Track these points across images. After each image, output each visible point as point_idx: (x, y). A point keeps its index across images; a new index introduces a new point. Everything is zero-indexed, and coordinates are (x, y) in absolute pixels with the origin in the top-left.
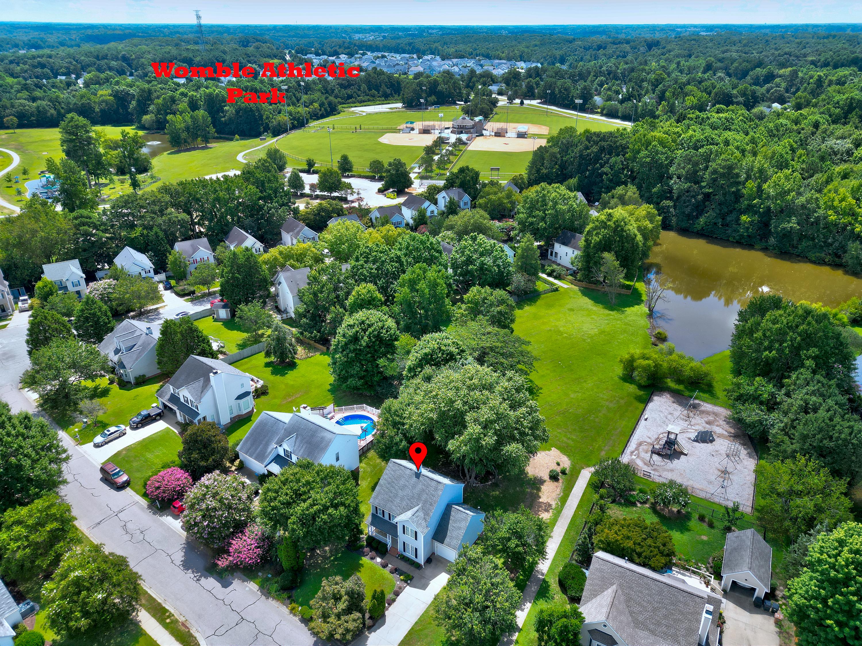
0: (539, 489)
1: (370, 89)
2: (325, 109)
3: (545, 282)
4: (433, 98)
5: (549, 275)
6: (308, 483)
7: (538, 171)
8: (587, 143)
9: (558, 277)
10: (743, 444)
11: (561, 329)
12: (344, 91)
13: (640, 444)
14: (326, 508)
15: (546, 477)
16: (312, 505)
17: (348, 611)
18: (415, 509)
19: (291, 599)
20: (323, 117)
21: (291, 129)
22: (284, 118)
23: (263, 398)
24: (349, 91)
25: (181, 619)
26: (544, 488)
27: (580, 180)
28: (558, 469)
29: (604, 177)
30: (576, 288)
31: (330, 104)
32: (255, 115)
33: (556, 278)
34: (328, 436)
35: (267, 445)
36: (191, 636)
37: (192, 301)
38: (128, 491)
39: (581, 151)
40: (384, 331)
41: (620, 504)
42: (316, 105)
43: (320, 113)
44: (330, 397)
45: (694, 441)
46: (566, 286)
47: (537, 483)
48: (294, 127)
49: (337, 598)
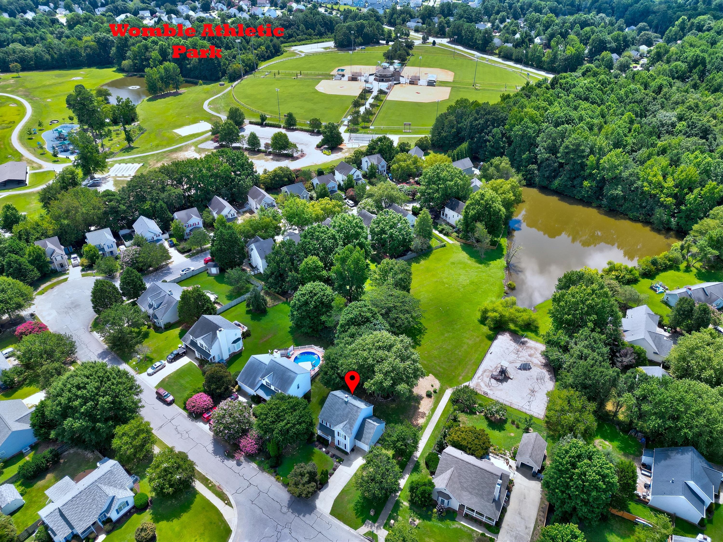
0: (419, 403)
1: (307, 29)
2: (271, 52)
3: (437, 238)
4: (360, 40)
5: (441, 232)
6: (284, 410)
7: (439, 133)
8: (476, 115)
9: (447, 234)
10: (548, 371)
11: (445, 280)
12: (285, 32)
13: (485, 371)
14: (294, 425)
15: (424, 395)
16: (286, 424)
17: (309, 482)
18: (345, 423)
19: (276, 474)
20: (269, 58)
21: (244, 75)
22: (238, 65)
23: (248, 339)
24: (290, 31)
25: (217, 484)
26: (422, 402)
27: (470, 144)
28: (432, 390)
29: (488, 143)
30: (458, 244)
31: (274, 46)
32: (214, 63)
33: (445, 235)
34: (293, 375)
35: (255, 378)
36: (224, 493)
37: (190, 257)
38: (174, 405)
39: (471, 122)
40: (325, 297)
41: (466, 413)
42: (263, 48)
43: (267, 55)
44: (290, 337)
45: (520, 369)
46: (451, 242)
47: (418, 399)
48: (247, 73)
49: (302, 475)
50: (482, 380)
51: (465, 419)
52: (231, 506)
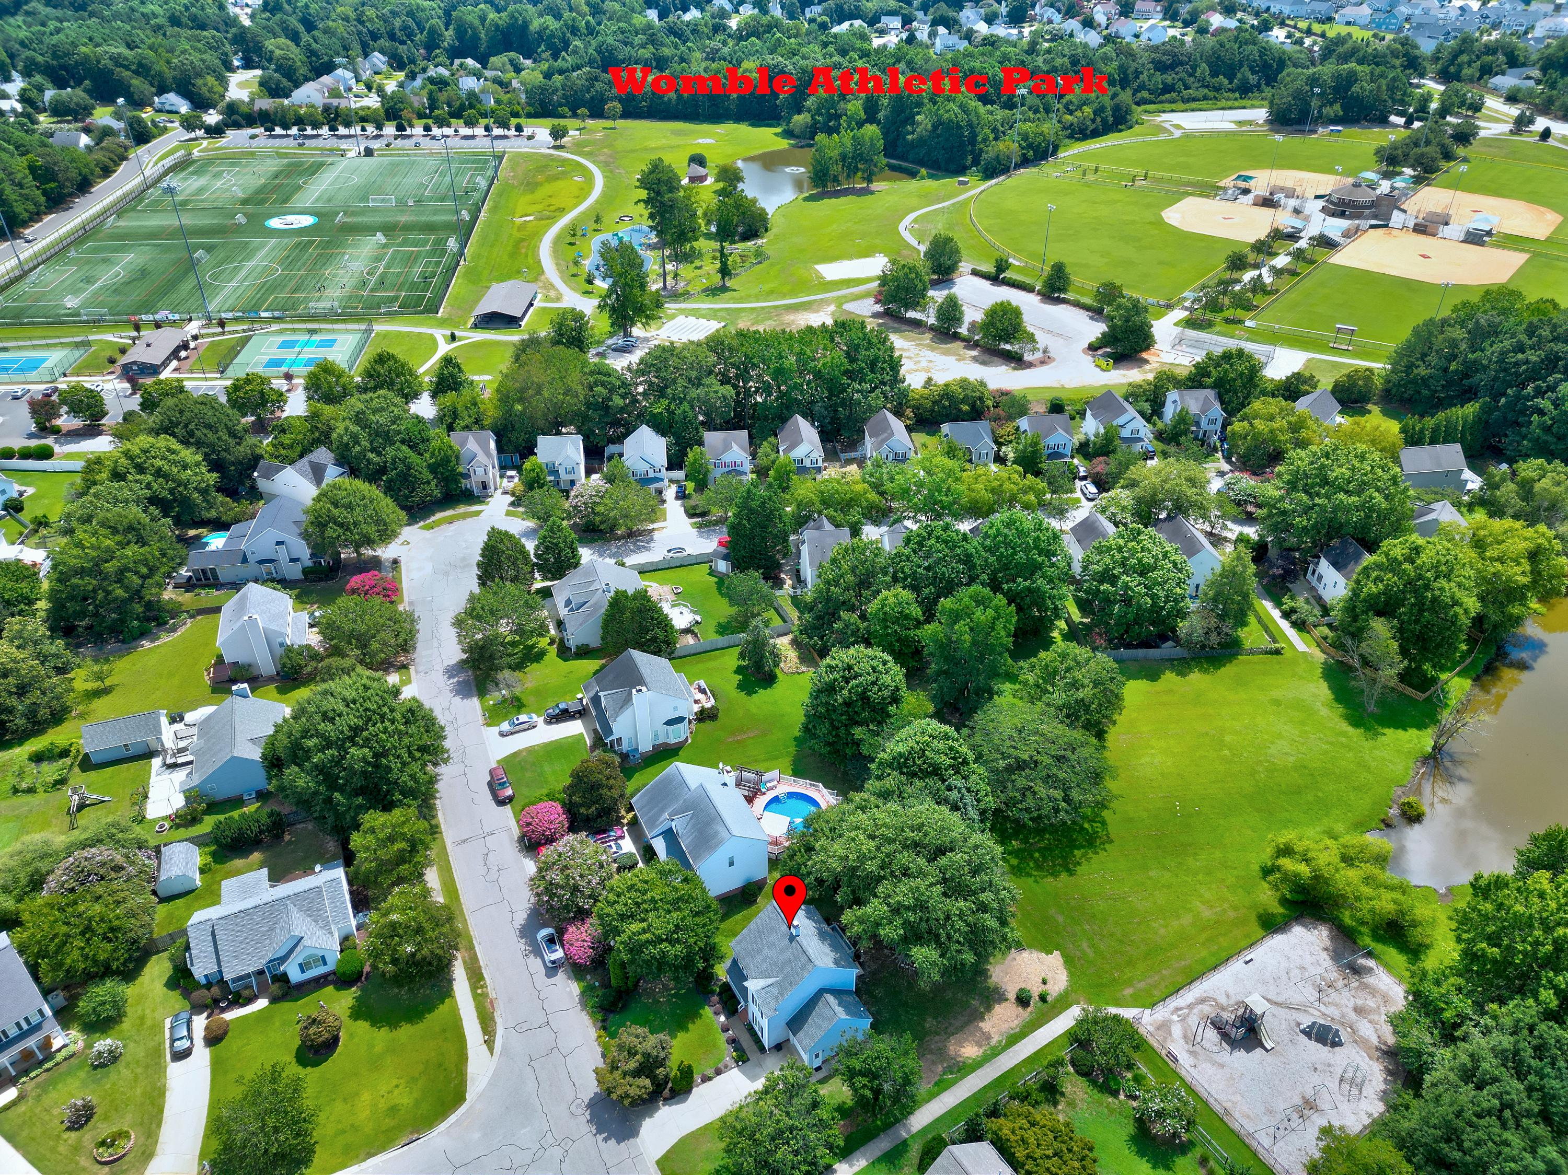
0: (989, 1008)
1: (1214, 74)
2: (1104, 121)
3: (1266, 626)
4: (1336, 109)
5: (1286, 615)
9: (1300, 626)
12: (1159, 77)
14: (660, 941)
15: (1012, 996)
18: (771, 980)
19: (604, 1026)
20: (1095, 134)
21: (1018, 166)
22: (1009, 146)
24: (1169, 78)
25: (492, 995)
26: (998, 1009)
28: (1036, 990)
30: (1320, 656)
31: (1116, 109)
32: (961, 136)
33: (1294, 624)
34: (723, 833)
35: (662, 811)
36: (493, 1019)
37: (700, 526)
38: (507, 810)
40: (876, 688)
41: (1094, 1083)
42: (1087, 110)
43: (1092, 127)
44: (792, 750)
45: (1307, 1033)
46: (1301, 646)
47: (994, 996)
48: (1025, 162)
50: (1183, 1019)
51: (1080, 1094)
52: (491, 1050)
